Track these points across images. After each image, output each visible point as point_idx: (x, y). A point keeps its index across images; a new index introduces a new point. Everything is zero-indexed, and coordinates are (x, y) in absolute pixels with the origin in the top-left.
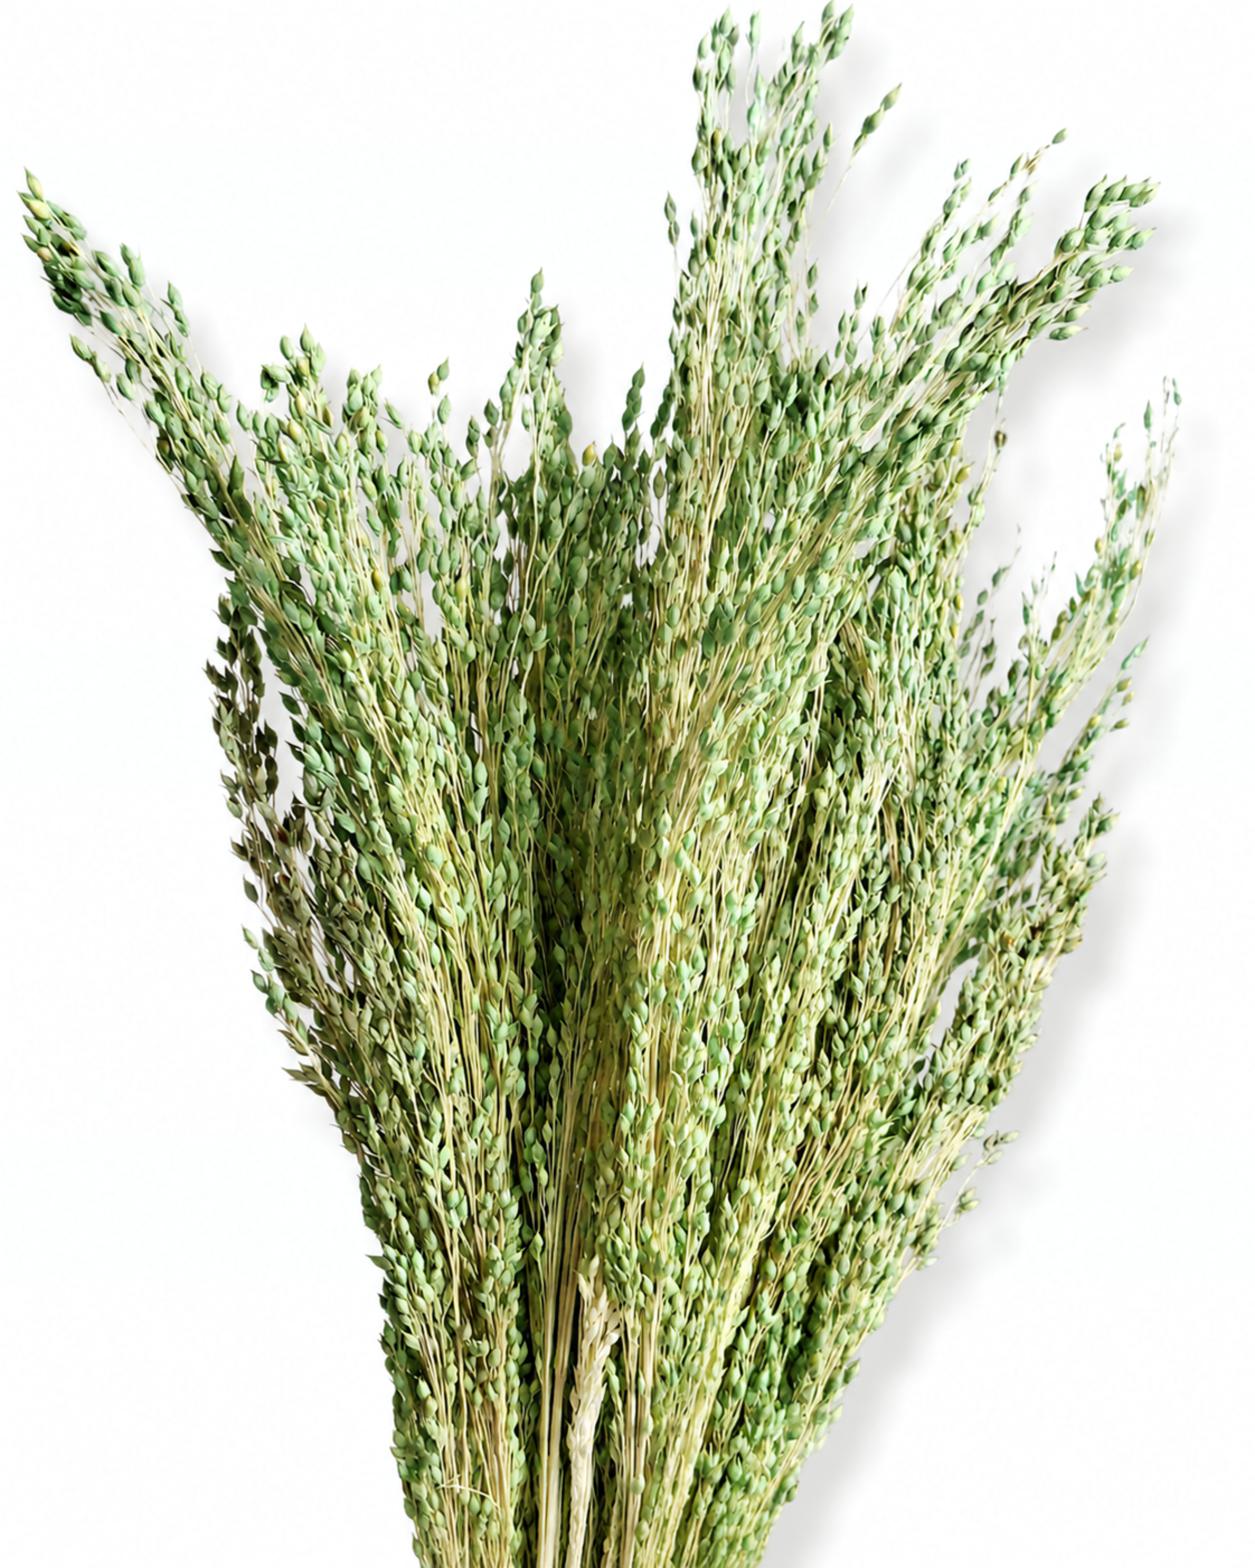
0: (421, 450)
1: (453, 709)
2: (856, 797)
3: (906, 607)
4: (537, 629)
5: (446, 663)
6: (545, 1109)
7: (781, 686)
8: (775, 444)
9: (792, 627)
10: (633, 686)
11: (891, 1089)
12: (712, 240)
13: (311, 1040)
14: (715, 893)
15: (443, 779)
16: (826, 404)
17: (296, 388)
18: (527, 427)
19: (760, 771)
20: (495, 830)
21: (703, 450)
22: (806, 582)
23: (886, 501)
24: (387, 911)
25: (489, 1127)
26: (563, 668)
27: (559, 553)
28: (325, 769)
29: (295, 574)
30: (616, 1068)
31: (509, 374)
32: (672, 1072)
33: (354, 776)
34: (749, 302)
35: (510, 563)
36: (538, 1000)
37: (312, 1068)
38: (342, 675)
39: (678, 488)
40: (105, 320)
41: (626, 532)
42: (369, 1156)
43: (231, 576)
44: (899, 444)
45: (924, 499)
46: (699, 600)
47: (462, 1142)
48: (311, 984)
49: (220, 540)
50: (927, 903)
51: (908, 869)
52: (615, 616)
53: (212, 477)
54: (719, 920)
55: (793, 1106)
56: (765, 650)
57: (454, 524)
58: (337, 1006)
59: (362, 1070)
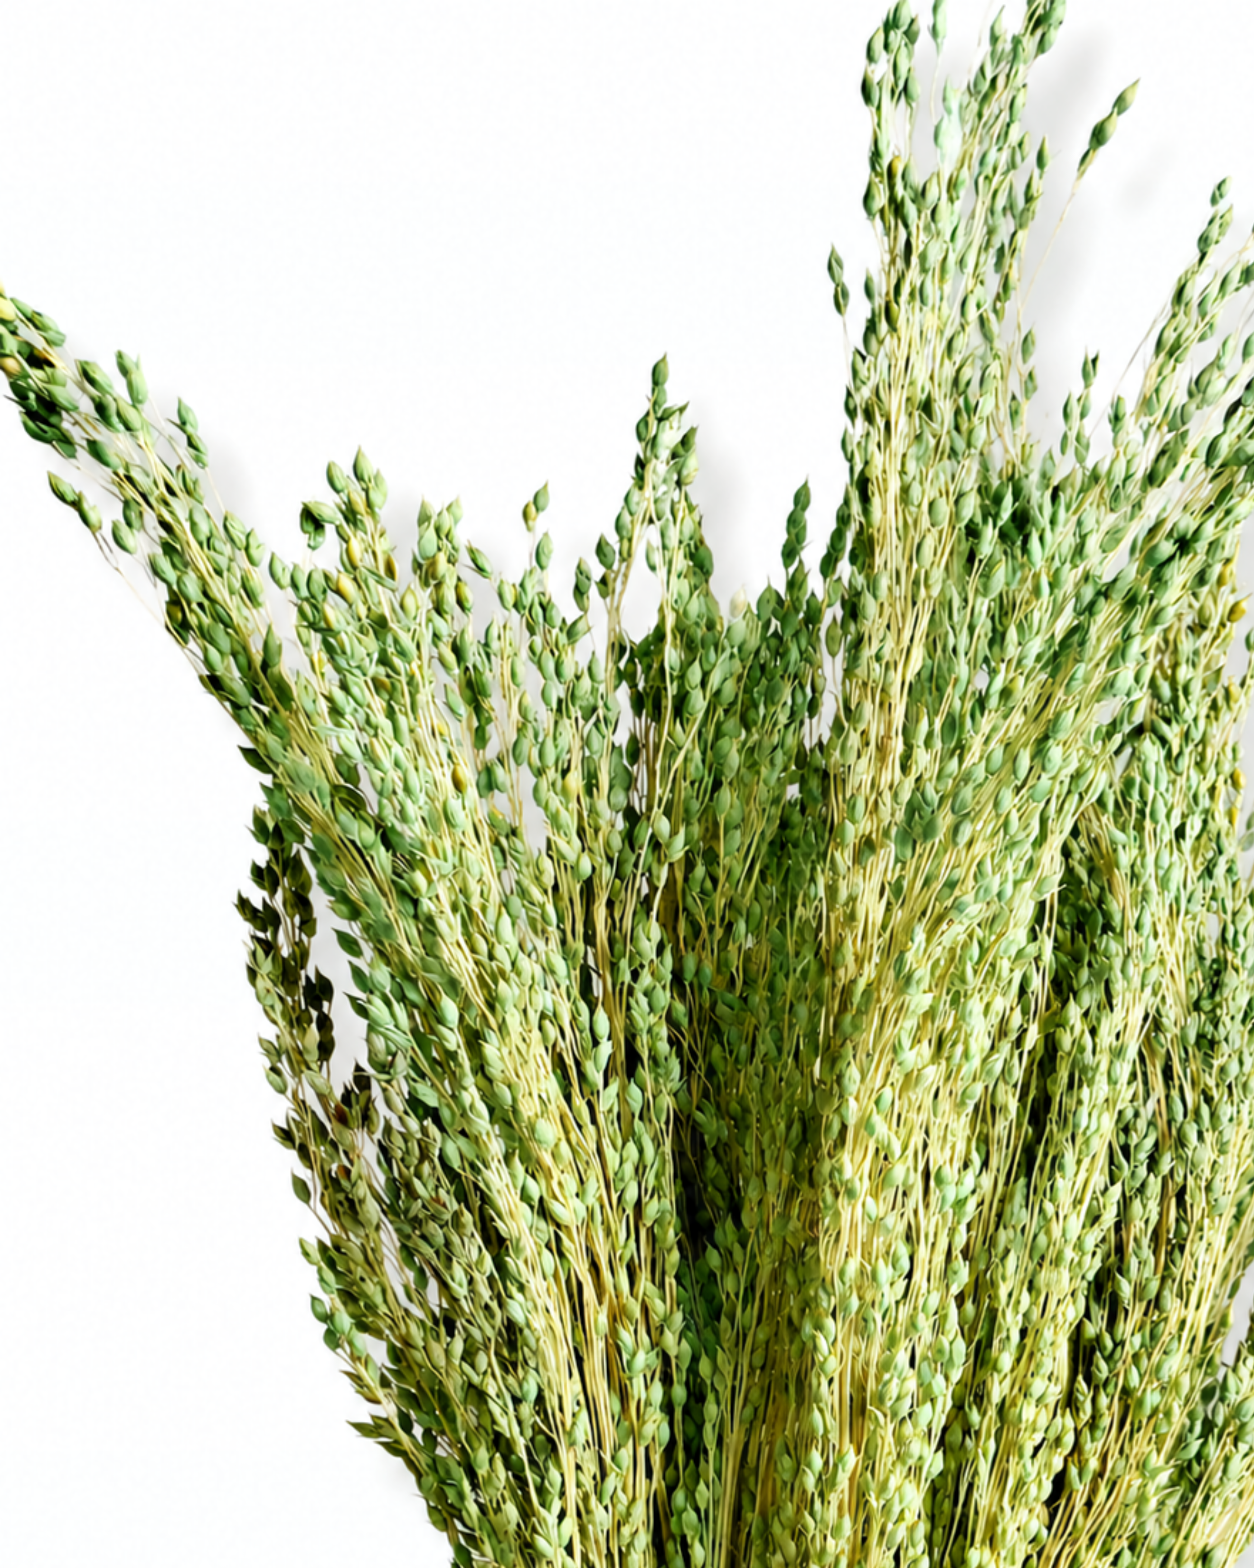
0: (515, 606)
1: (564, 942)
2: (1106, 1037)
3: (1162, 787)
4: (674, 833)
5: (552, 882)
6: (697, 1464)
7: (999, 895)
8: (986, 576)
9: (1014, 816)
10: (804, 905)
11: (1170, 1423)
12: (894, 306)
13: (384, 1383)
14: (921, 1166)
15: (552, 1032)
16: (1053, 522)
17: (348, 530)
18: (653, 568)
19: (975, 1005)
20: (622, 1097)
21: (890, 589)
22: (1032, 759)
23: (1135, 648)
24: (481, 1208)
25: (624, 1490)
26: (709, 884)
27: (700, 733)
28: (396, 1026)
29: (351, 775)
30: (794, 1405)
31: (626, 499)
32: (869, 1407)
33: (433, 1032)
34: (947, 387)
35: (635, 750)
36: (684, 1319)
37: (387, 1420)
38: (416, 903)
39: (858, 642)
40: (95, 449)
41: (790, 702)
42: (463, 1533)
43: (268, 780)
44: (1152, 569)
45: (1187, 645)
46: (891, 787)
47: (588, 1512)
48: (383, 1309)
49: (251, 734)
50: (1207, 1174)
51: (1180, 1130)
52: (776, 811)
53: (240, 652)
54: (927, 1206)
55: (1037, 1449)
56: (979, 848)
57: (560, 701)
58: (417, 1335)
59: (452, 1419)
